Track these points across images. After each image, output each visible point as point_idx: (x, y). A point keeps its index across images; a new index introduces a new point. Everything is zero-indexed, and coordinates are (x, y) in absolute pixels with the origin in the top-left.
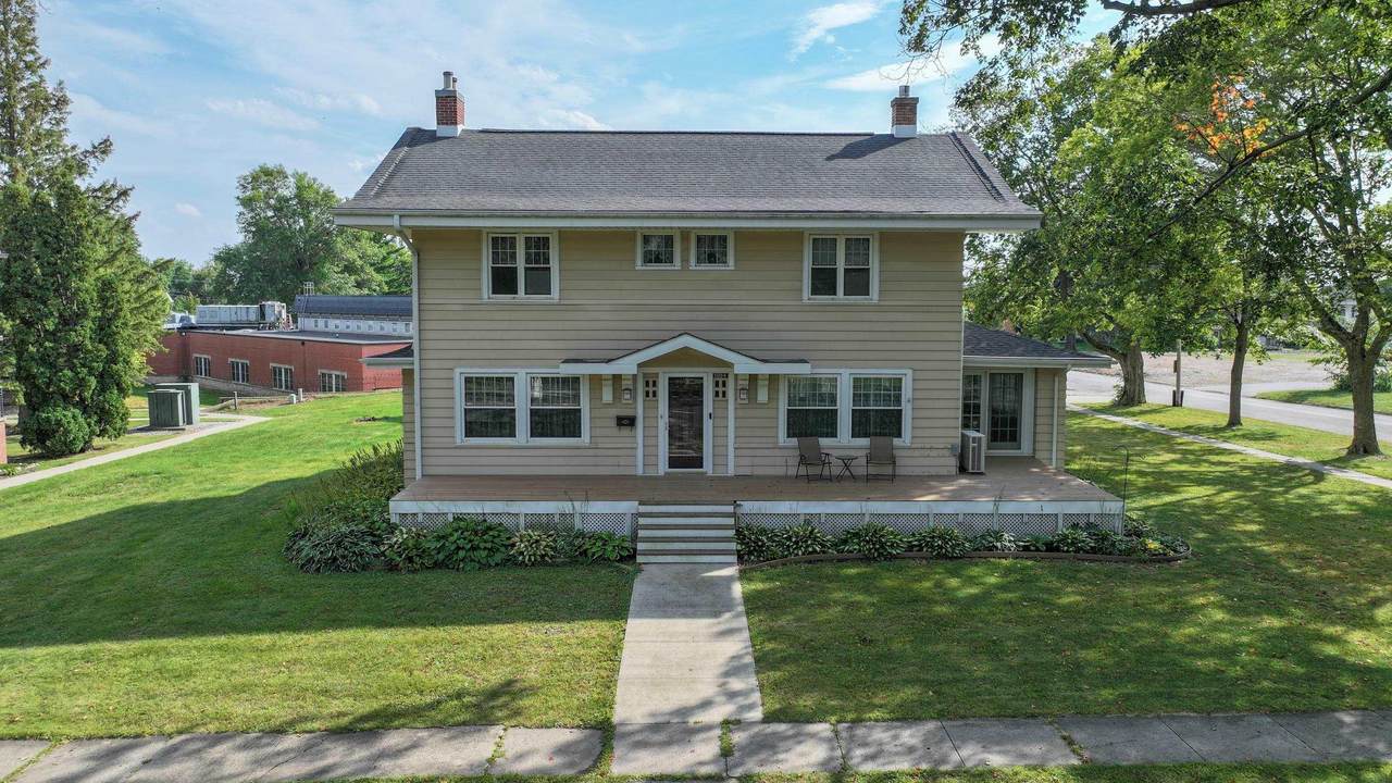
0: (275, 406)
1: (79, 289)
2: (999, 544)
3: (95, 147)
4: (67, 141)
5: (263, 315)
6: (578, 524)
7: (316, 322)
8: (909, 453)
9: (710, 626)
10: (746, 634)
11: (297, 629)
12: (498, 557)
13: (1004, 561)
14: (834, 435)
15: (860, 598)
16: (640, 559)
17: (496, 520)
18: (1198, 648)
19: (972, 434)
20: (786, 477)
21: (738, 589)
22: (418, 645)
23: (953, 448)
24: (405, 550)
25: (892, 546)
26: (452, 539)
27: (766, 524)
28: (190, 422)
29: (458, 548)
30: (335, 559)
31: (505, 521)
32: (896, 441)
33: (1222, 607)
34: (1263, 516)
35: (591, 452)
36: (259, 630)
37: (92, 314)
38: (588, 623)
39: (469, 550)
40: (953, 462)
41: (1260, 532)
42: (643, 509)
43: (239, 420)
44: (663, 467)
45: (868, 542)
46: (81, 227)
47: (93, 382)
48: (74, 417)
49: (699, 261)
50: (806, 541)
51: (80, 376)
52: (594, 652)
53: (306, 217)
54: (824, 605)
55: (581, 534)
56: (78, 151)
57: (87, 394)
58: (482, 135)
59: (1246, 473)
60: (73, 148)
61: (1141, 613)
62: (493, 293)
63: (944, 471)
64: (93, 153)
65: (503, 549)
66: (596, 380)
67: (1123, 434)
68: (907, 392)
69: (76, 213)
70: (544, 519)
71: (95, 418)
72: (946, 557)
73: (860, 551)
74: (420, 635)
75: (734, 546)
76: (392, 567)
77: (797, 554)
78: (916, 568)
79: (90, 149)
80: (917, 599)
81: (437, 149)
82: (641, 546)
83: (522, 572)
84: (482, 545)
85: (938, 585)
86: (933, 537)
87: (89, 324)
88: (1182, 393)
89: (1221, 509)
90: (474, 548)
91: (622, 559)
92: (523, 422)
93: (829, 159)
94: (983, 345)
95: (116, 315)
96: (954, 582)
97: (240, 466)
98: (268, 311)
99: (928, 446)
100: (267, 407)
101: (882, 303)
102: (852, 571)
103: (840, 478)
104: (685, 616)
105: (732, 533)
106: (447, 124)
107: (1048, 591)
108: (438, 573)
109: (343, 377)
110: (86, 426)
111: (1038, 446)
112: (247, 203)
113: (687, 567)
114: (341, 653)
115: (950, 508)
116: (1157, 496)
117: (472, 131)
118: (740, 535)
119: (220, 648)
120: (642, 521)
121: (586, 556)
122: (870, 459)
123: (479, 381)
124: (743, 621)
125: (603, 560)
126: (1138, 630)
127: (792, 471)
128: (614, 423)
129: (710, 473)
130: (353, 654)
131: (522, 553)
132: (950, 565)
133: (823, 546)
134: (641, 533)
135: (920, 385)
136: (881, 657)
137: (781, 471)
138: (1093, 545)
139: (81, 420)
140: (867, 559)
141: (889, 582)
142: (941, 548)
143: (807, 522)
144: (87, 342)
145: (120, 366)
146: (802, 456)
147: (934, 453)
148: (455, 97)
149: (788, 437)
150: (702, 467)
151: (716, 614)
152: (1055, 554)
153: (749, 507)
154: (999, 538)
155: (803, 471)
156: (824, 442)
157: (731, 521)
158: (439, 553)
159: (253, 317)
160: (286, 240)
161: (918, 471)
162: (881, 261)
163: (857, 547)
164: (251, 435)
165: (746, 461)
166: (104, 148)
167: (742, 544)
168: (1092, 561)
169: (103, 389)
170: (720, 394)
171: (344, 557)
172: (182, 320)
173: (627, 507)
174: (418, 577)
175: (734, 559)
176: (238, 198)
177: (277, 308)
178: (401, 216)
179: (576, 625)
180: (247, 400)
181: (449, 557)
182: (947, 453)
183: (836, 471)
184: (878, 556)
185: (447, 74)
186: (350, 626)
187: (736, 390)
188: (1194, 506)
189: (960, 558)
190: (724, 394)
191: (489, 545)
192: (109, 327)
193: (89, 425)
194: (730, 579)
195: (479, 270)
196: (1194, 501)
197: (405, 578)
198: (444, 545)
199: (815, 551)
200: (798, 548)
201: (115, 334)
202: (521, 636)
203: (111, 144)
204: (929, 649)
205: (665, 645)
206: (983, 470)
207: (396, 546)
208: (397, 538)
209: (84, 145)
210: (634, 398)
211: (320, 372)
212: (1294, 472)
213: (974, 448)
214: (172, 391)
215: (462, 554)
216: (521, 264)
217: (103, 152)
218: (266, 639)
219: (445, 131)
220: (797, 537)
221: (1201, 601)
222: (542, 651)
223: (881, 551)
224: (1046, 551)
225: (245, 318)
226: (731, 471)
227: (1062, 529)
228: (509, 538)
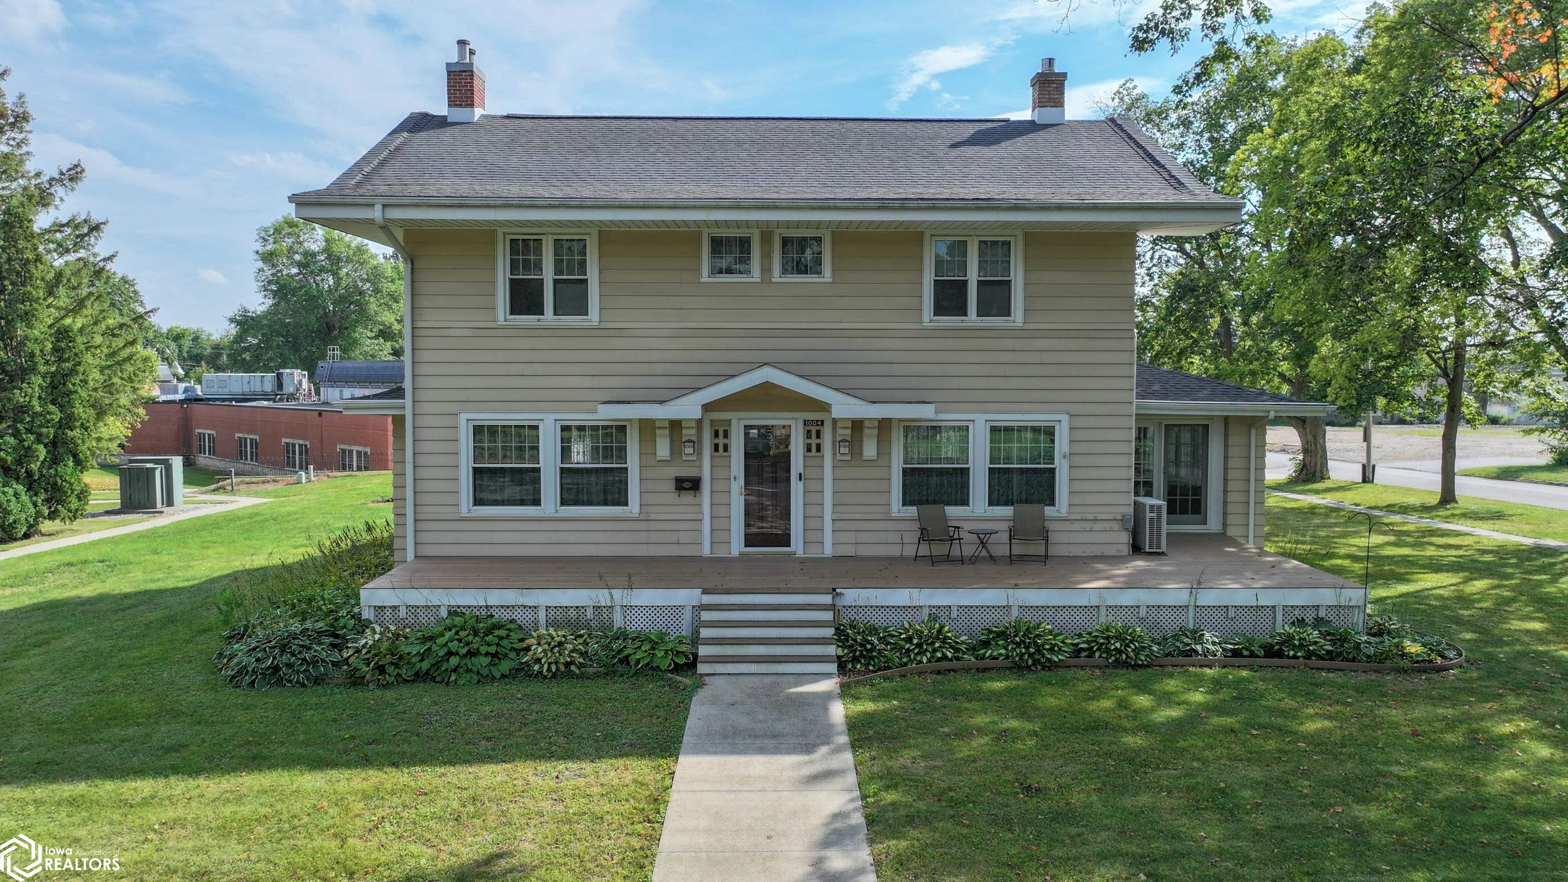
0: (279, 486)
1: (26, 338)
2: (1199, 648)
3: (62, 173)
4: (31, 166)
5: (280, 385)
6: (618, 621)
7: (341, 391)
8: (1067, 526)
9: (799, 765)
10: (852, 779)
11: (194, 771)
12: (505, 666)
13: (1208, 671)
14: (964, 502)
15: (1014, 724)
16: (702, 668)
17: (505, 615)
18: (1537, 801)
19: (1149, 501)
20: (902, 559)
21: (838, 711)
22: (366, 797)
23: (1123, 520)
24: (376, 655)
25: (1051, 650)
26: (441, 641)
27: (877, 620)
28: (170, 503)
29: (450, 653)
30: (276, 669)
31: (517, 615)
32: (1049, 511)
33: (1542, 738)
34: (1541, 610)
35: (643, 525)
36: (139, 773)
37: (42, 368)
38: (620, 762)
39: (465, 656)
40: (1124, 538)
41: (1548, 632)
42: (707, 599)
43: (232, 502)
44: (737, 546)
45: (1018, 644)
46: (28, 260)
47: (42, 452)
48: (16, 495)
49: (785, 271)
50: (933, 643)
51: (26, 444)
52: (626, 807)
53: (335, 274)
54: (963, 734)
55: (622, 635)
56: (44, 178)
57: (34, 467)
58: (507, 121)
59: (1489, 558)
60: (38, 175)
61: (1429, 747)
62: (512, 313)
63: (1110, 551)
64: (62, 181)
65: (512, 655)
66: (648, 427)
67: (1313, 514)
68: (1062, 445)
69: (21, 244)
70: (573, 613)
71: (43, 496)
72: (1126, 665)
73: (1007, 657)
74: (374, 780)
75: (832, 650)
76: (356, 680)
77: (920, 662)
78: (1086, 681)
79: (57, 176)
80: (1096, 726)
82: (703, 651)
83: (537, 687)
84: (484, 649)
85: (1123, 704)
86: (1108, 638)
87: (37, 380)
88: (1374, 467)
89: (1479, 601)
90: (471, 654)
91: (677, 669)
92: (550, 485)
93: (954, 146)
94: (1156, 387)
95: (73, 372)
96: (1143, 701)
97: (210, 552)
98: (286, 380)
99: (1091, 517)
100: (270, 487)
101: (1027, 327)
102: (998, 685)
103: (973, 560)
104: (762, 750)
105: (829, 632)
106: (460, 106)
107: (1283, 713)
108: (420, 688)
109: (366, 453)
110: (30, 505)
111: (1231, 520)
112: (268, 258)
113: (767, 680)
114: (246, 810)
115: (1129, 598)
116: (1386, 585)
117: (494, 117)
118: (841, 636)
119: (73, 802)
120: (706, 616)
121: (628, 664)
122: (1013, 535)
123: (492, 430)
124: (847, 758)
125: (651, 669)
126: (1432, 773)
127: (910, 551)
128: (671, 486)
129: (800, 552)
130: (263, 811)
131: (538, 660)
132: (1133, 675)
133: (957, 650)
134: (705, 633)
135: (1079, 435)
136: (1058, 817)
137: (894, 551)
138: (1329, 648)
139: (25, 498)
140: (1018, 668)
141: (1051, 699)
142: (1119, 651)
143: (933, 618)
144: (35, 403)
145: (76, 433)
146: (923, 530)
147: (1098, 526)
148: (472, 71)
149: (904, 504)
150: (789, 546)
151: (808, 748)
152: (1276, 661)
153: (852, 596)
154: (1199, 639)
155: (924, 550)
156: (953, 511)
157: (828, 616)
158: (422, 660)
159: (268, 387)
160: (313, 300)
161: (1077, 551)
162: (1026, 271)
163: (1003, 651)
164: (240, 519)
165: (850, 537)
166: (73, 175)
167: (843, 647)
168: (1329, 670)
169: (55, 460)
170: (814, 449)
171: (289, 666)
172: (186, 390)
173: (686, 597)
174: (390, 695)
175: (833, 668)
176: (257, 252)
177: (297, 378)
178: (384, 206)
179: (602, 765)
180: (247, 479)
181: (436, 665)
182: (1116, 526)
183: (968, 551)
184: (1034, 664)
185: (462, 43)
186: (272, 767)
187: (834, 442)
188: (1441, 598)
189: (1147, 666)
190: (819, 448)
191: (493, 649)
192: (64, 384)
193: (35, 505)
194: (828, 696)
195: (493, 283)
196: (1434, 592)
197: (371, 696)
198: (429, 649)
199: (944, 657)
200: (922, 653)
201: (72, 392)
202: (519, 782)
203: (83, 171)
204: (1128, 801)
205: (732, 796)
206: (1164, 547)
207: (364, 651)
208: (368, 639)
209: (51, 172)
210: (700, 454)
211: (339, 447)
212: (1551, 556)
213: (1151, 519)
214: (149, 465)
215: (454, 661)
216: (548, 275)
217: (71, 180)
218: (145, 786)
219: (459, 114)
220: (920, 638)
221: (1507, 728)
222: (546, 805)
223: (1037, 657)
224: (1264, 657)
225: (258, 389)
226: (828, 551)
227: (1283, 627)
228: (522, 640)
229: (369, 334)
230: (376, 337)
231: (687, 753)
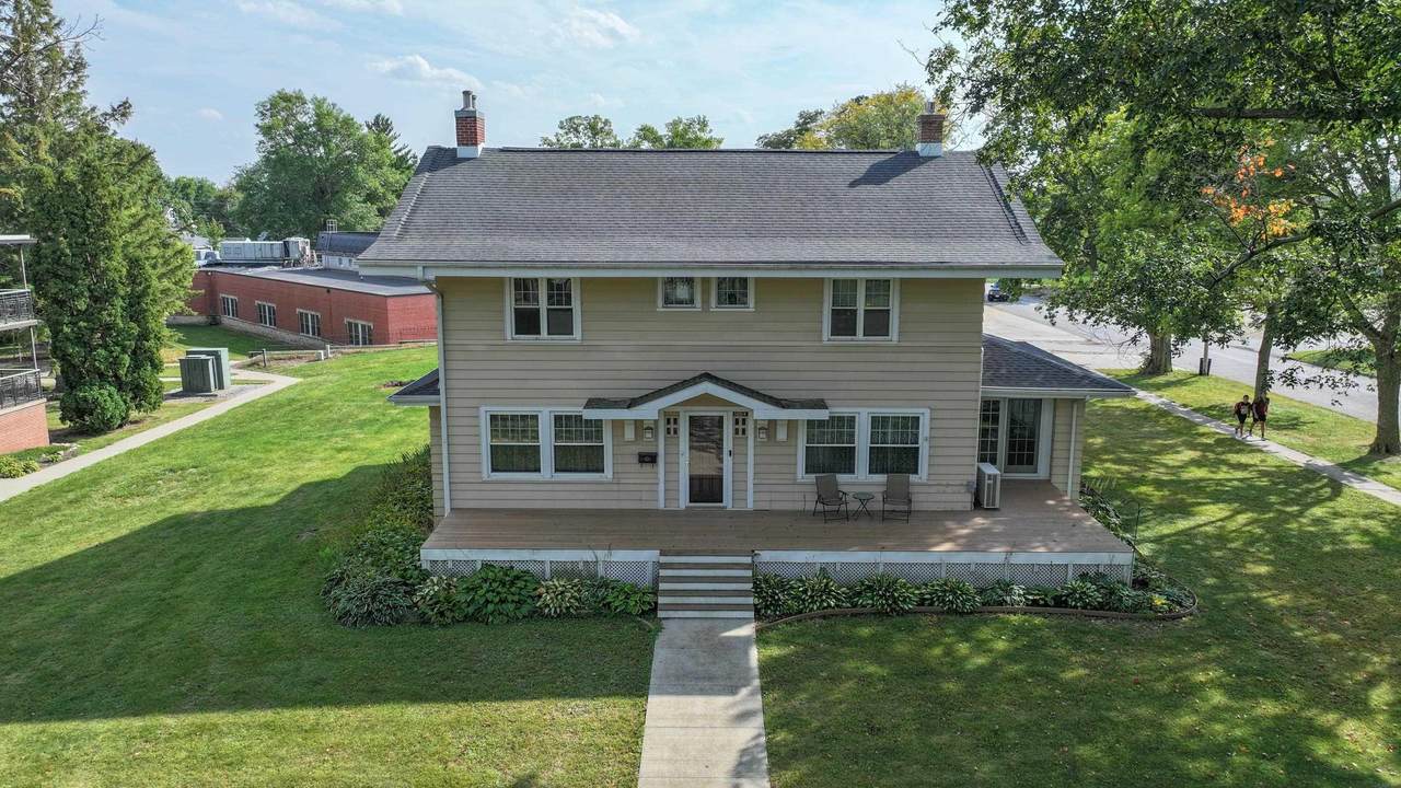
0: (303, 363)
1: (108, 269)
2: (1008, 599)
3: (114, 110)
4: (86, 103)
5: (287, 252)
6: (601, 572)
7: (340, 260)
8: (925, 489)
9: (727, 707)
10: (759, 720)
11: (337, 703)
12: (525, 609)
13: (1012, 617)
14: (852, 471)
15: (871, 669)
16: (661, 614)
17: (524, 567)
18: (1193, 745)
19: (989, 469)
20: (803, 513)
21: (754, 655)
22: (452, 726)
23: (968, 485)
24: (436, 603)
25: (904, 601)
26: (481, 592)
27: (785, 573)
28: (221, 386)
29: (487, 602)
30: (370, 613)
31: (532, 568)
32: (913, 478)
33: (1221, 686)
34: (1273, 551)
35: (615, 487)
36: (303, 703)
37: (122, 293)
38: (610, 701)
39: (497, 603)
40: (968, 499)
41: (1271, 577)
42: (663, 559)
43: (270, 382)
44: (683, 501)
45: (881, 597)
46: (105, 207)
47: (127, 359)
48: (110, 395)
49: (720, 302)
50: (821, 595)
51: (114, 354)
52: (617, 740)
53: (326, 146)
54: (834, 679)
55: (605, 584)
56: (98, 113)
57: (122, 372)
58: (503, 155)
59: (1265, 482)
60: (93, 109)
61: (1142, 695)
62: (516, 333)
63: (959, 507)
64: (113, 115)
65: (529, 601)
66: (618, 425)
67: (1146, 418)
68: (924, 430)
69: (100, 192)
70: (569, 566)
71: (131, 395)
72: (956, 612)
73: (873, 606)
74: (454, 714)
75: (751, 600)
76: (424, 621)
77: (812, 610)
78: (927, 625)
79: (110, 111)
80: (927, 672)
81: (458, 174)
82: (661, 600)
83: (547, 627)
84: (510, 598)
85: (949, 652)
86: (945, 591)
87: (119, 303)
88: (1210, 360)
89: (1232, 541)
90: (502, 601)
91: (643, 614)
92: (547, 458)
93: (853, 184)
94: (1003, 371)
95: (144, 293)
96: (963, 648)
97: (274, 456)
98: (292, 248)
99: (945, 483)
100: (296, 364)
101: (902, 344)
102: (865, 631)
103: (857, 515)
104: (702, 692)
105: (749, 586)
106: (467, 145)
107: (1053, 661)
108: (468, 628)
109: (369, 327)
110: (122, 403)
111: (1055, 471)
112: (267, 131)
113: (706, 624)
114: (379, 737)
115: (964, 558)
116: (1172, 521)
117: (493, 150)
118: (757, 591)
119: (267, 726)
120: (663, 573)
121: (609, 608)
122: (886, 498)
123: (504, 418)
124: (757, 703)
125: (626, 615)
126: (1135, 719)
127: (810, 506)
128: (636, 460)
129: (730, 508)
130: (392, 738)
131: (548, 606)
132: (961, 622)
133: (838, 600)
134: (662, 586)
135: (937, 424)
136: (890, 752)
137: (799, 506)
138: (1100, 600)
139: (116, 397)
140: (880, 614)
141: (902, 647)
142: (952, 603)
143: (823, 570)
144: (119, 321)
145: (151, 343)
146: (819, 496)
147: (949, 489)
148: (475, 117)
149: (806, 472)
150: (721, 501)
151: (733, 690)
152: (1063, 610)
153: (766, 556)
154: (1009, 592)
155: (820, 507)
156: (842, 478)
157: (749, 573)
158: (469, 606)
159: (277, 254)
160: (305, 168)
161: (934, 507)
162: (901, 303)
163: (870, 602)
164: (280, 406)
165: (766, 497)
166: (123, 111)
167: (759, 598)
168: (1097, 618)
169: (137, 366)
170: (740, 432)
171: (379, 610)
172: (207, 256)
173: (649, 556)
174: (450, 632)
175: (751, 614)
176: (257, 126)
177: (300, 243)
178: (424, 267)
179: (599, 703)
180: (276, 354)
181: (479, 610)
182: (963, 490)
183: (854, 506)
184: (891, 611)
185: (466, 94)
186: (386, 701)
187: (755, 427)
188: (1207, 536)
189: (971, 613)
190: (744, 431)
191: (516, 598)
192: (139, 303)
193: (125, 402)
194: (746, 641)
195: (502, 311)
196: (1202, 529)
197: (438, 634)
198: (473, 598)
199: (829, 606)
200: (814, 602)
201: (146, 311)
202: (548, 717)
203: (130, 106)
204: (935, 739)
205: (682, 732)
206: (997, 506)
207: (428, 598)
208: (428, 589)
209: (104, 107)
210: (656, 436)
211: (346, 320)
212: (1310, 481)
213: (989, 485)
214: (203, 357)
215: (491, 607)
216: (543, 305)
217: (123, 115)
218: (310, 715)
219: (463, 152)
220: (813, 591)
221: (1201, 677)
222: (566, 737)
223: (893, 606)
224: (1053, 607)
225: (269, 255)
226: (750, 506)
227: (1072, 583)
228: (535, 589)
229: (358, 198)
230: (365, 202)
231: (653, 694)
